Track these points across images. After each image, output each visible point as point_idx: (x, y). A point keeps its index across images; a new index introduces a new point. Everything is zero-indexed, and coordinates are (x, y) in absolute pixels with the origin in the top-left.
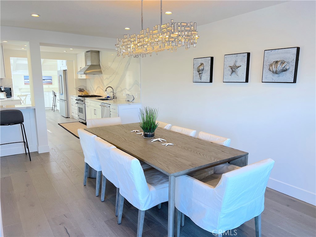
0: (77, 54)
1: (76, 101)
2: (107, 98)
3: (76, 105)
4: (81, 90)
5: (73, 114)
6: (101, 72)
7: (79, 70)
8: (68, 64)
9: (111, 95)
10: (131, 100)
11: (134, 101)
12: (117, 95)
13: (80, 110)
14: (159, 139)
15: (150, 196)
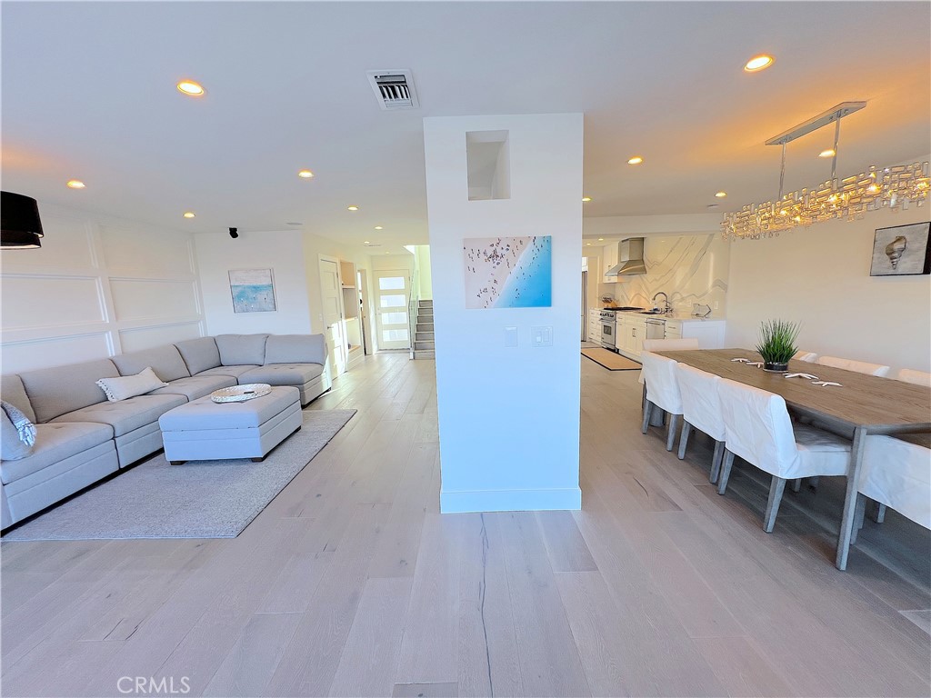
0: (603, 247)
1: (601, 317)
2: (654, 311)
3: (600, 322)
4: (607, 300)
5: (592, 336)
6: (644, 271)
7: (606, 270)
8: (589, 263)
9: (662, 306)
10: (703, 313)
11: (711, 315)
12: (675, 306)
13: (607, 330)
14: (801, 374)
15: (798, 461)
